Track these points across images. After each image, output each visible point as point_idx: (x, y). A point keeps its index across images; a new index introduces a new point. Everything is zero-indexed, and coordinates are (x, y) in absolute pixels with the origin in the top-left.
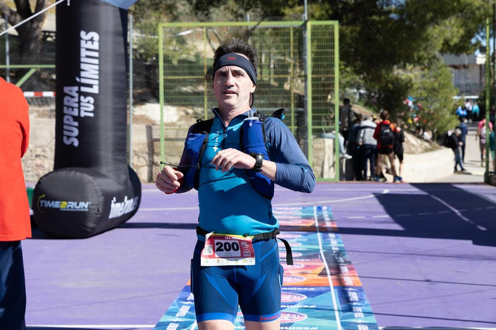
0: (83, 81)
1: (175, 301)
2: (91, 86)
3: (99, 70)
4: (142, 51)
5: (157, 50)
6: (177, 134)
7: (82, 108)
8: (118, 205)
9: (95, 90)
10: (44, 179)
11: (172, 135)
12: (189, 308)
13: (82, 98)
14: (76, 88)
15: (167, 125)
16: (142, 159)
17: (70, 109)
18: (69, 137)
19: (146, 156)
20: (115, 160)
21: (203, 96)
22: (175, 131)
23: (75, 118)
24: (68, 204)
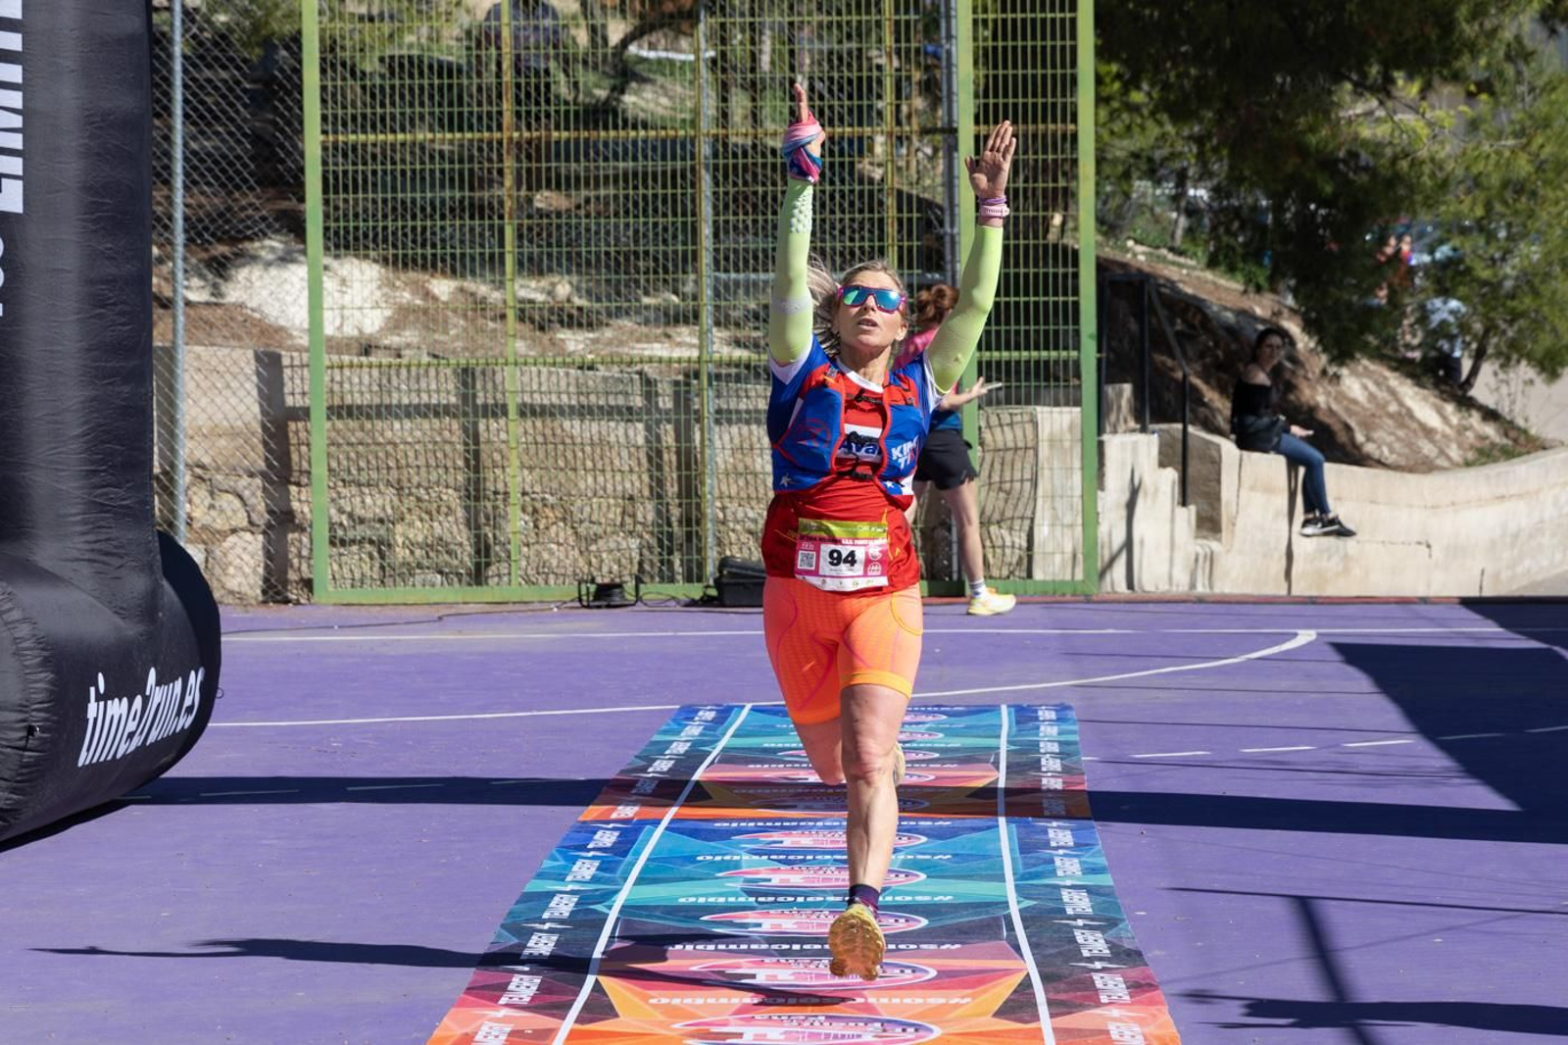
4: (222, 18)
6: (384, 388)
8: (120, 708)
11: (360, 388)
16: (228, 501)
22: (375, 372)
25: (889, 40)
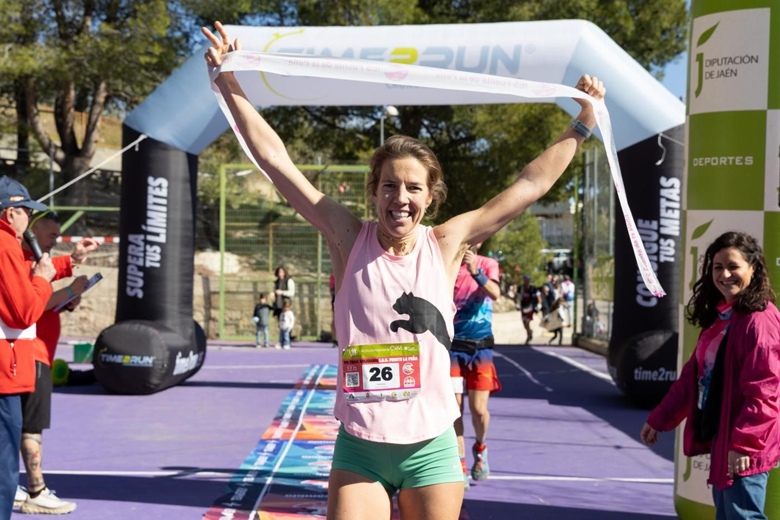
0: (150, 229)
1: (252, 452)
2: (157, 235)
3: (168, 219)
5: (219, 194)
6: (238, 287)
7: (148, 258)
8: (184, 360)
9: (162, 239)
10: (106, 331)
11: (233, 287)
12: (267, 458)
13: (148, 247)
14: (142, 237)
15: (228, 275)
17: (135, 259)
18: (132, 288)
19: (203, 309)
20: (181, 313)
21: (266, 245)
22: (236, 282)
23: (140, 268)
24: (131, 359)
25: (366, 203)
